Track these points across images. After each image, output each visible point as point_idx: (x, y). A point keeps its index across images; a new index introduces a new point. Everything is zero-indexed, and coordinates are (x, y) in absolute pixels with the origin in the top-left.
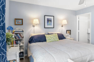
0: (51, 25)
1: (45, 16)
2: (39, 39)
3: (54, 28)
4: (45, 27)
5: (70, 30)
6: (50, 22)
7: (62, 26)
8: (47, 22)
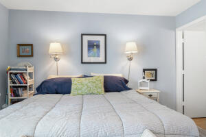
0: (99, 56)
1: (82, 35)
2: (56, 87)
3: (105, 63)
4: (84, 61)
5: (156, 70)
6: (95, 49)
7: (130, 59)
8: (89, 50)
